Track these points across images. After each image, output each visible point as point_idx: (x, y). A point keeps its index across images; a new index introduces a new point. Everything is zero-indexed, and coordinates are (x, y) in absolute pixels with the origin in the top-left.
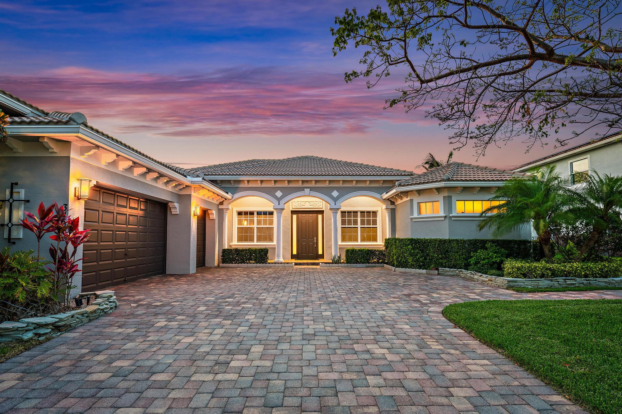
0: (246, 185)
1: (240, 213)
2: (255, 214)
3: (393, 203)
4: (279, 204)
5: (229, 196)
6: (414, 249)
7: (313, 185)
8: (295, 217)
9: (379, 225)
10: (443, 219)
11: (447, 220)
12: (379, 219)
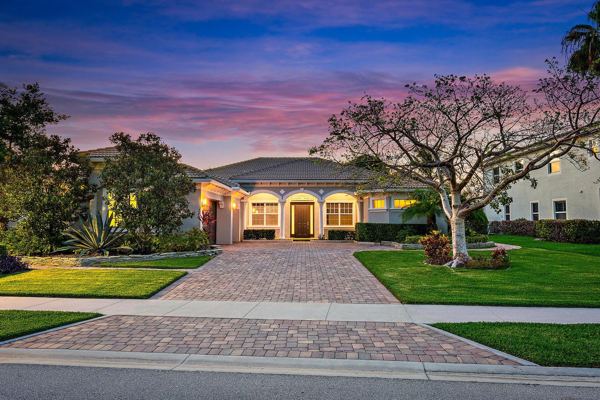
0: (260, 186)
1: (254, 204)
2: (265, 205)
3: (361, 198)
4: (282, 199)
5: (248, 194)
6: (368, 229)
7: (306, 185)
8: (293, 206)
9: (354, 213)
10: (386, 211)
11: (388, 211)
12: (354, 209)
